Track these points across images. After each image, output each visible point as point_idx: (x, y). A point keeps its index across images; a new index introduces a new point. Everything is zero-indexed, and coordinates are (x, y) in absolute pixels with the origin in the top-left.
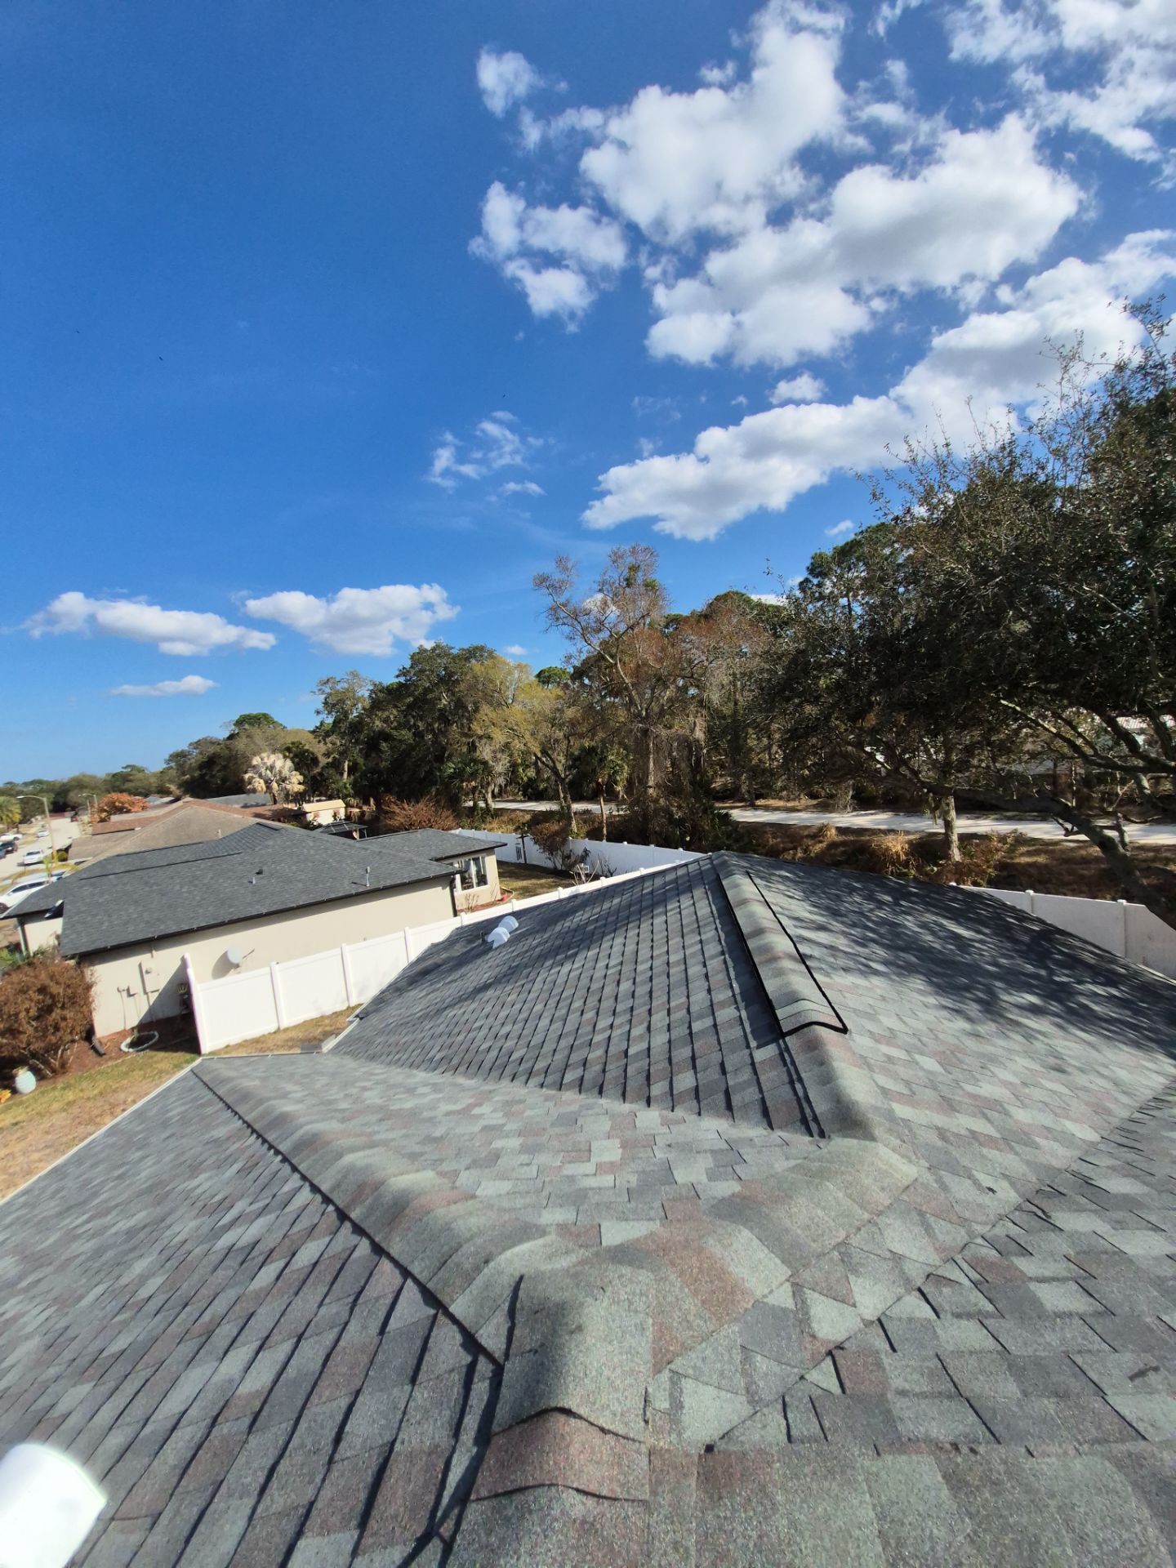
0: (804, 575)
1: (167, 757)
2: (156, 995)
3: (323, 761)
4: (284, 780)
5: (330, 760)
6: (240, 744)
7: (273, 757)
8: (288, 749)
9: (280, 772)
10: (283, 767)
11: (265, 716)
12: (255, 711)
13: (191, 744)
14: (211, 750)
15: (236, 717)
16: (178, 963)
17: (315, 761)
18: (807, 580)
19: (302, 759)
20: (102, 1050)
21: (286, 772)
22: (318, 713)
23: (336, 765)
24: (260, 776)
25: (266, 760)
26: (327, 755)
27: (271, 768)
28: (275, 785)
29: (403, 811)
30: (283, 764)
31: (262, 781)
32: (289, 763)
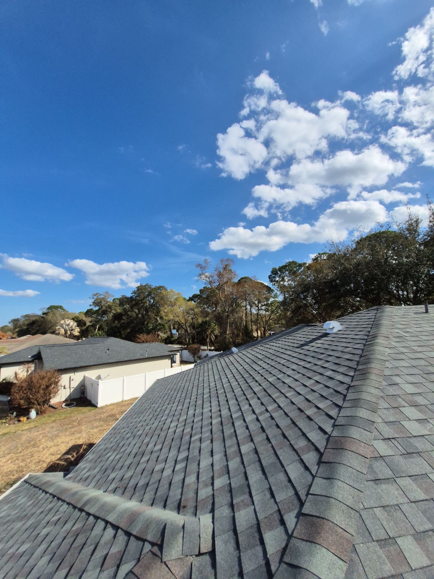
0: (270, 274)
1: (10, 320)
2: (73, 389)
3: (88, 324)
4: (72, 330)
5: (91, 324)
6: (49, 317)
7: (69, 321)
8: (73, 319)
9: (72, 327)
10: (73, 325)
11: (61, 307)
12: (56, 304)
13: (22, 316)
14: (34, 319)
15: (48, 306)
16: (82, 378)
17: (85, 324)
18: (271, 275)
19: (80, 323)
20: (56, 407)
21: (74, 328)
22: (90, 305)
23: (94, 326)
24: (63, 328)
25: (66, 322)
26: (91, 322)
27: (68, 325)
28: (69, 332)
29: (143, 337)
30: (73, 324)
31: (63, 330)
32: (75, 324)
